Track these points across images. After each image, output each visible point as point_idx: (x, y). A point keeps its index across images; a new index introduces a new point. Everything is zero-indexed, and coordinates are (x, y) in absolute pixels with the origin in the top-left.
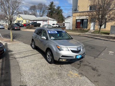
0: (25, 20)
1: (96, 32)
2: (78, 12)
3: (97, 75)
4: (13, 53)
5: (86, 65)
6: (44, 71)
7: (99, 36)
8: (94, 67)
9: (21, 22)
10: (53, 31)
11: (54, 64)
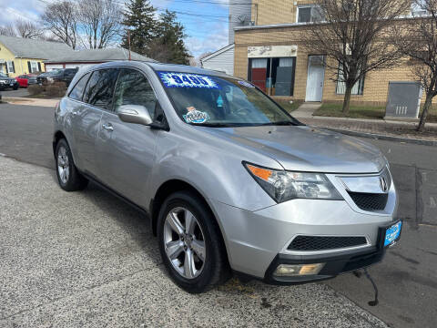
0: (26, 62)
1: (330, 108)
2: (255, 27)
9: (4, 68)
10: (187, 76)
11: (221, 294)
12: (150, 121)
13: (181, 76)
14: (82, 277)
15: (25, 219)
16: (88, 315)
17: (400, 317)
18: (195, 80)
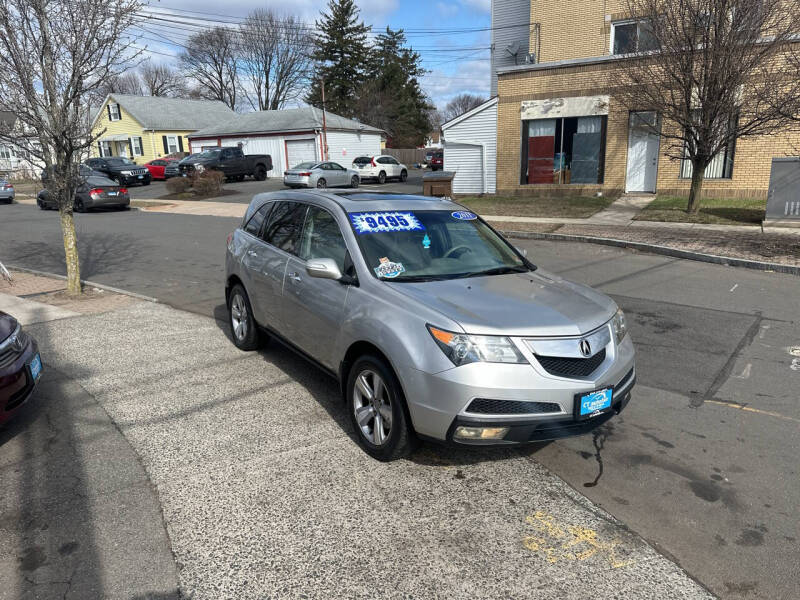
1: (668, 206)
2: (535, 66)
3: (740, 533)
4: (95, 384)
5: (640, 459)
6: (348, 525)
7: (694, 236)
8: (706, 473)
9: (126, 148)
10: (384, 217)
11: (413, 463)
12: (338, 274)
13: (376, 217)
14: (269, 442)
15: (201, 383)
16: (277, 474)
17: (615, 499)
18: (394, 222)
